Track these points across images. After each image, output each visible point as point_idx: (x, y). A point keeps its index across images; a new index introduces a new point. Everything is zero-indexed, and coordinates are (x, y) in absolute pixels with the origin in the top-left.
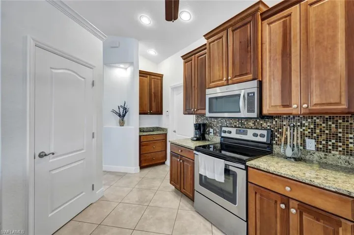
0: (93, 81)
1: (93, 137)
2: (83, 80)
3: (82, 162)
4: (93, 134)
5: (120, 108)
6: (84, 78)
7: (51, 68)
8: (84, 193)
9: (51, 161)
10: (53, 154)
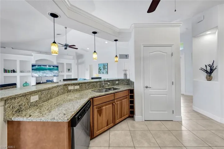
0: (172, 53)
1: (173, 84)
2: (166, 54)
3: (165, 95)
4: (173, 82)
5: (207, 66)
6: (166, 53)
7: (150, 53)
8: (166, 112)
9: (150, 90)
10: (150, 88)
